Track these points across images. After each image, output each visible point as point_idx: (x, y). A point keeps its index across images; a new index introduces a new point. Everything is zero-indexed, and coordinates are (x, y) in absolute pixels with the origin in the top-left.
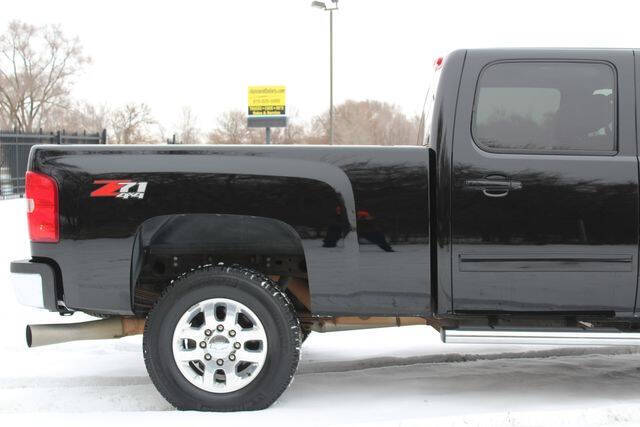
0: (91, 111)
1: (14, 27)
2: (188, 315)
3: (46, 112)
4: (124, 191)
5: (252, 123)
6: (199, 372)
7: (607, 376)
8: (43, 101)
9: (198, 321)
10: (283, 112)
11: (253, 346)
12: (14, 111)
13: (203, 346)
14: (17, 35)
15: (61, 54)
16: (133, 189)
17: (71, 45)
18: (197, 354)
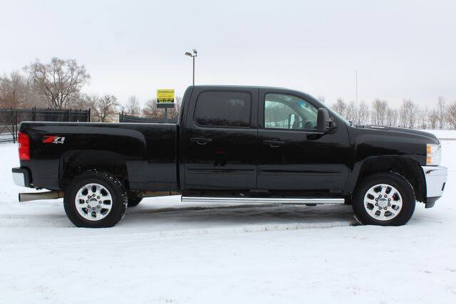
0: (89, 99)
1: (54, 61)
2: (81, 190)
3: (68, 99)
4: (56, 140)
5: (159, 106)
6: (86, 212)
7: (253, 216)
8: (67, 95)
9: (85, 192)
10: (173, 101)
11: (107, 202)
12: (53, 100)
13: (87, 202)
14: (55, 65)
15: (75, 74)
16: (60, 140)
17: (80, 69)
18: (85, 205)
